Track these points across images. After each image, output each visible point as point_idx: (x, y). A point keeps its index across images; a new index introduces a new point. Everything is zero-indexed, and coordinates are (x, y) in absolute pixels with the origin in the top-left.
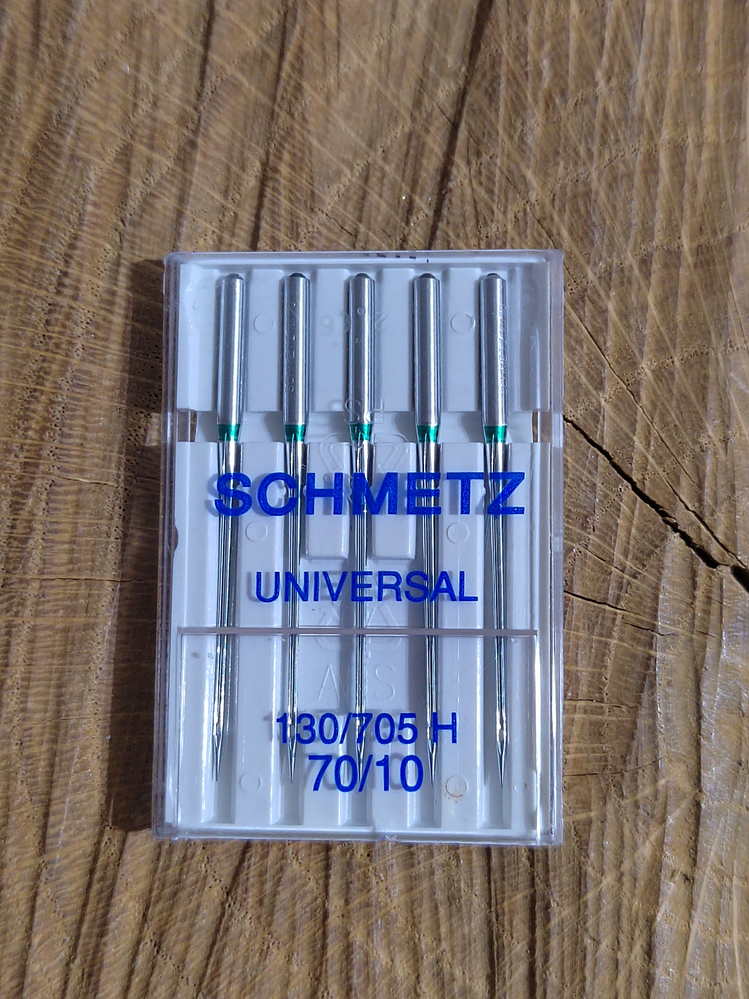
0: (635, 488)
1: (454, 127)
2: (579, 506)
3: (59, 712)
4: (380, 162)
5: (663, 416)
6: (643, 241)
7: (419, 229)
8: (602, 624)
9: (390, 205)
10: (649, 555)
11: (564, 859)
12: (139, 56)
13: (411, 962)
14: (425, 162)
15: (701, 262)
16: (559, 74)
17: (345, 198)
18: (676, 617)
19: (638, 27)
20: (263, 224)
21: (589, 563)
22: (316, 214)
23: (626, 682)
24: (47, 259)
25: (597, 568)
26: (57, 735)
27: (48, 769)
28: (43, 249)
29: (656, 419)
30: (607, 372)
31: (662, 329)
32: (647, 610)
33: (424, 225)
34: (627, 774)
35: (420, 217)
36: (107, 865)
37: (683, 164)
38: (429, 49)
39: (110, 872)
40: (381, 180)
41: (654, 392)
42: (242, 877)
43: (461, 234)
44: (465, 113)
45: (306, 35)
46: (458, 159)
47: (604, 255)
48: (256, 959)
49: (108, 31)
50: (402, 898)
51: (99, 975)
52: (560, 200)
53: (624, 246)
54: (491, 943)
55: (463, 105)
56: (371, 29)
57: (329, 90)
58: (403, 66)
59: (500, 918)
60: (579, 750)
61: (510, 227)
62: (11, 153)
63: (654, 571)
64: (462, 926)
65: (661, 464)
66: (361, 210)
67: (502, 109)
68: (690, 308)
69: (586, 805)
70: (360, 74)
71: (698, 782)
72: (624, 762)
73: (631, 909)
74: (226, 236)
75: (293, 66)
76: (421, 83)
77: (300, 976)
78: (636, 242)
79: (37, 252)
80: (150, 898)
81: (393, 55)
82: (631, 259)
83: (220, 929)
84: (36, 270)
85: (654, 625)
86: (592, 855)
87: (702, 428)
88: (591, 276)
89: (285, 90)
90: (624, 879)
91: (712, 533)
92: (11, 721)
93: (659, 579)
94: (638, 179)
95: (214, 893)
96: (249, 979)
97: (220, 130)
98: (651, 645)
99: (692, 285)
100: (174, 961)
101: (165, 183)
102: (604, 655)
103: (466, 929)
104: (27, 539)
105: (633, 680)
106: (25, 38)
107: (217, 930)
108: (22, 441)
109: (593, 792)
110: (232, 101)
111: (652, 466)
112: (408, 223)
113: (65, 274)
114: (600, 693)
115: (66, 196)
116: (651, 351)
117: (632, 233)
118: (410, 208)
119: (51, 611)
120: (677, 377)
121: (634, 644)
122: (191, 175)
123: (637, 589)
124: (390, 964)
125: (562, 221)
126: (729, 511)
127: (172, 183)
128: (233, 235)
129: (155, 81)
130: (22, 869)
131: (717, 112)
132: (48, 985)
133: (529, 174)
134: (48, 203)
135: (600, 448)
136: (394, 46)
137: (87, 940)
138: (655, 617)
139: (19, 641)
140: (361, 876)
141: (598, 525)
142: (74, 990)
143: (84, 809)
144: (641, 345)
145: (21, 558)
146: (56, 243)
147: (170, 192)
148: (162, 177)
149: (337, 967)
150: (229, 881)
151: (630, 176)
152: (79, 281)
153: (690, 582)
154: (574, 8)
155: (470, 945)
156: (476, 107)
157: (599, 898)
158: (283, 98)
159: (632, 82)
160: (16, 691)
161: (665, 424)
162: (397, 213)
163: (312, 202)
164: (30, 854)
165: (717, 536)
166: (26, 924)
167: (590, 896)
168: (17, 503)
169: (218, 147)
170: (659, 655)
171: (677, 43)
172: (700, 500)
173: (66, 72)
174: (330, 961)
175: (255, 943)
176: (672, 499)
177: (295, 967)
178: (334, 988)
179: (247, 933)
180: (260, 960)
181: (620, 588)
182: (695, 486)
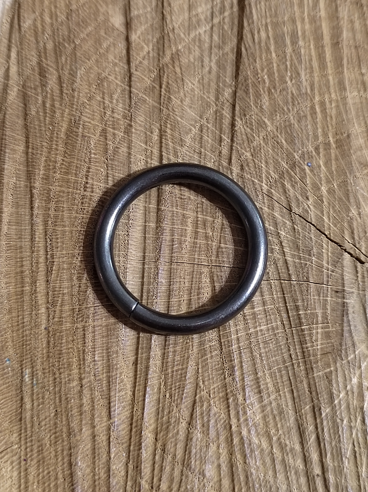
0: (327, 237)
1: (234, 106)
2: (307, 247)
3: (109, 359)
4: (206, 124)
5: (333, 207)
6: (315, 141)
7: (225, 148)
8: (323, 293)
9: (212, 140)
10: (337, 263)
11: (323, 389)
12: (104, 93)
13: (268, 441)
14: (223, 121)
15: (339, 146)
16: (272, 81)
17: (194, 139)
18: (352, 285)
19: (300, 59)
20: (163, 153)
21: (314, 269)
22: (184, 147)
23: (336, 314)
24: (78, 178)
25: (317, 271)
26: (109, 369)
27: (107, 384)
28: (76, 174)
29: (331, 210)
30: (309, 194)
31: (327, 174)
32: (340, 284)
33: (227, 146)
34: (343, 351)
35: (225, 143)
36: (137, 420)
37: (325, 109)
38: (218, 77)
39: (139, 423)
40: (208, 131)
41: (328, 199)
42: (194, 415)
43: (243, 147)
44: (237, 100)
45: (169, 77)
46: (236, 118)
47: (301, 148)
48: (205, 449)
49: (90, 85)
50: (260, 415)
51: (141, 466)
52: (280, 129)
53: (308, 144)
54: (299, 428)
55: (236, 97)
56: (195, 72)
57: (182, 97)
58: (209, 85)
59: (301, 417)
60: (322, 344)
61: (262, 142)
62: (57, 138)
63: (340, 269)
64: (286, 423)
65: (336, 226)
66: (201, 143)
67: (251, 96)
68: (337, 164)
69: (329, 366)
70: (193, 90)
72: (341, 346)
73: (353, 405)
74: (149, 160)
75: (166, 90)
76: (217, 90)
77: (224, 454)
78: (312, 141)
79: (74, 175)
80: (157, 431)
81: (205, 82)
82: (311, 149)
83: (188, 438)
84: (74, 183)
85: (344, 291)
86: (334, 385)
87: (350, 210)
88: (296, 157)
89: (164, 100)
90: (349, 393)
91: (360, 251)
92: (90, 366)
93: (343, 271)
94: (309, 117)
95: (183, 425)
96: (203, 458)
97: (140, 119)
98: (344, 298)
99: (336, 156)
100: (171, 455)
101: (121, 142)
102: (326, 304)
103: (288, 424)
104: (86, 291)
105: (339, 313)
106: (57, 92)
107: (187, 440)
108: (78, 252)
109: (331, 360)
110: (143, 107)
111: (332, 227)
112: (220, 146)
113: (87, 183)
114: (327, 319)
115: (82, 152)
116: (325, 183)
117: (310, 138)
118: (221, 140)
119: (100, 319)
120: (336, 191)
121: (337, 298)
122: (132, 138)
123: (335, 276)
124: (260, 443)
125: (282, 137)
126: (365, 241)
127: (124, 142)
128: (152, 160)
129: (111, 102)
130: (102, 427)
131: (335, 88)
132: (120, 474)
133: (266, 120)
134: (75, 155)
135: (311, 223)
136: (204, 77)
137: (133, 453)
138: (344, 287)
139: (88, 333)
140: (243, 409)
141: (315, 253)
142: (131, 474)
143: (124, 399)
144: (320, 180)
145: (85, 299)
146: (81, 170)
147: (124, 145)
148: (120, 140)
149: (238, 448)
150: (189, 419)
151: (305, 116)
152: (93, 185)
153: (355, 271)
154: (274, 55)
155: (291, 430)
156: (241, 97)
157: (340, 402)
158: (163, 103)
159: (301, 80)
160: (90, 354)
161: (335, 211)
162: (216, 143)
163: (182, 143)
164: (104, 421)
165: (363, 252)
166: (107, 450)
167: (336, 402)
168: (80, 277)
169: (140, 126)
170: (347, 301)
171: (315, 64)
172: (353, 238)
173: (75, 103)
174: (235, 446)
175: (203, 443)
176: (342, 240)
177: (221, 451)
178: (239, 456)
179: (200, 439)
180: (206, 450)
181: (328, 277)
182: (351, 233)
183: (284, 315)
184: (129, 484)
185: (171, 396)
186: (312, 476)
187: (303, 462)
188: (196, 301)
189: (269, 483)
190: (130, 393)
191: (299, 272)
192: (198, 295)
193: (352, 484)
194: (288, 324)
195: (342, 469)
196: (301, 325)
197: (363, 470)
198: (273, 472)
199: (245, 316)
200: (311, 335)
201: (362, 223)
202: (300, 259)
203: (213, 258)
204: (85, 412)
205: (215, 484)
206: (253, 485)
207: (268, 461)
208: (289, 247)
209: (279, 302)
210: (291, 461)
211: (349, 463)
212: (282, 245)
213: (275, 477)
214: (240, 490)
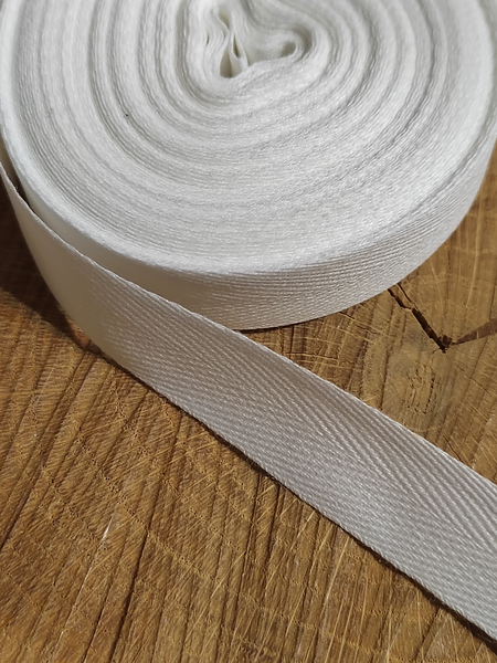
8: (343, 324)
13: (215, 474)
18: (381, 326)
23: (350, 351)
32: (366, 320)
36: (67, 400)
39: (67, 404)
42: (136, 414)
48: (134, 457)
51: (49, 453)
63: (373, 303)
71: (380, 405)
77: (155, 471)
80: (85, 420)
83: (120, 438)
85: (368, 328)
91: (404, 292)
93: (375, 307)
95: (120, 421)
98: (366, 336)
100: (90, 451)
102: (341, 337)
105: (354, 351)
107: (117, 440)
114: (337, 354)
121: (358, 335)
124: (204, 473)
130: (22, 395)
132: (21, 456)
137: (47, 436)
138: (370, 324)
142: (34, 459)
143: (61, 372)
149: (175, 469)
150: (129, 417)
153: (390, 312)
164: (28, 389)
165: (406, 294)
166: (17, 422)
170: (369, 341)
174: (173, 465)
175: (135, 449)
177: (153, 466)
178: (172, 479)
179: (132, 444)
181: (355, 308)
183: (288, 338)
184: (28, 469)
185: (117, 385)
186: (254, 531)
187: (250, 512)
189: (198, 523)
190: (71, 369)
193: (302, 555)
194: (289, 348)
195: (296, 533)
196: (302, 351)
197: (322, 544)
198: (208, 512)
200: (311, 366)
204: (9, 371)
206: (178, 519)
207: (207, 498)
210: (236, 507)
211: (306, 528)
213: (209, 518)
214: (159, 519)
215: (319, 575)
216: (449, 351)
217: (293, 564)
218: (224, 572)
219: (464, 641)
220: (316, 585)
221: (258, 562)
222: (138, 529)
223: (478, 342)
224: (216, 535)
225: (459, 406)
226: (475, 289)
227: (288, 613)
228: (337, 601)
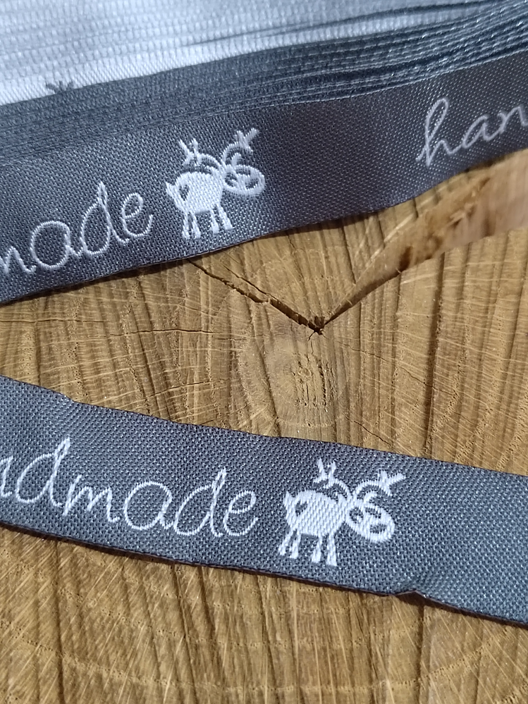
0: (206, 273)
2: (176, 285)
8: (201, 342)
10: (220, 302)
18: (243, 330)
21: (187, 312)
23: (220, 368)
25: (192, 314)
32: (225, 329)
34: (231, 416)
48: (14, 578)
60: (199, 410)
63: (225, 309)
65: (218, 258)
71: (274, 413)
72: (227, 407)
77: (45, 585)
85: (231, 335)
91: (254, 286)
93: (229, 312)
96: (11, 591)
98: (231, 346)
102: (205, 357)
105: (224, 366)
114: (206, 376)
121: (222, 348)
123: (217, 320)
126: (262, 274)
138: (231, 332)
141: (188, 293)
149: (68, 572)
153: (247, 312)
165: (258, 286)
170: (237, 350)
172: (244, 271)
174: (63, 570)
175: (13, 568)
176: (228, 274)
177: (40, 580)
178: (68, 585)
179: (6, 564)
180: (16, 580)
181: (207, 321)
182: (240, 265)
183: (145, 379)
186: (186, 607)
187: (173, 587)
188: (12, 370)
189: (117, 624)
191: (165, 318)
192: (15, 361)
194: (150, 391)
195: (234, 589)
196: (167, 387)
197: (268, 589)
198: (124, 606)
199: (84, 384)
200: (182, 400)
201: (257, 252)
202: (167, 302)
203: (40, 312)
205: (30, 633)
206: (91, 628)
207: (117, 591)
208: (152, 288)
209: (137, 362)
210: (154, 588)
212: (141, 287)
213: (128, 614)
214: (69, 637)
215: (278, 627)
216: (325, 331)
217: (243, 626)
218: (168, 667)
219: (464, 635)
220: (278, 638)
221: (203, 639)
222: (48, 659)
223: (351, 312)
224: (143, 629)
225: (358, 384)
226: (327, 258)
227: (258, 684)
228: (309, 647)
